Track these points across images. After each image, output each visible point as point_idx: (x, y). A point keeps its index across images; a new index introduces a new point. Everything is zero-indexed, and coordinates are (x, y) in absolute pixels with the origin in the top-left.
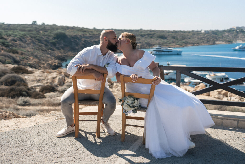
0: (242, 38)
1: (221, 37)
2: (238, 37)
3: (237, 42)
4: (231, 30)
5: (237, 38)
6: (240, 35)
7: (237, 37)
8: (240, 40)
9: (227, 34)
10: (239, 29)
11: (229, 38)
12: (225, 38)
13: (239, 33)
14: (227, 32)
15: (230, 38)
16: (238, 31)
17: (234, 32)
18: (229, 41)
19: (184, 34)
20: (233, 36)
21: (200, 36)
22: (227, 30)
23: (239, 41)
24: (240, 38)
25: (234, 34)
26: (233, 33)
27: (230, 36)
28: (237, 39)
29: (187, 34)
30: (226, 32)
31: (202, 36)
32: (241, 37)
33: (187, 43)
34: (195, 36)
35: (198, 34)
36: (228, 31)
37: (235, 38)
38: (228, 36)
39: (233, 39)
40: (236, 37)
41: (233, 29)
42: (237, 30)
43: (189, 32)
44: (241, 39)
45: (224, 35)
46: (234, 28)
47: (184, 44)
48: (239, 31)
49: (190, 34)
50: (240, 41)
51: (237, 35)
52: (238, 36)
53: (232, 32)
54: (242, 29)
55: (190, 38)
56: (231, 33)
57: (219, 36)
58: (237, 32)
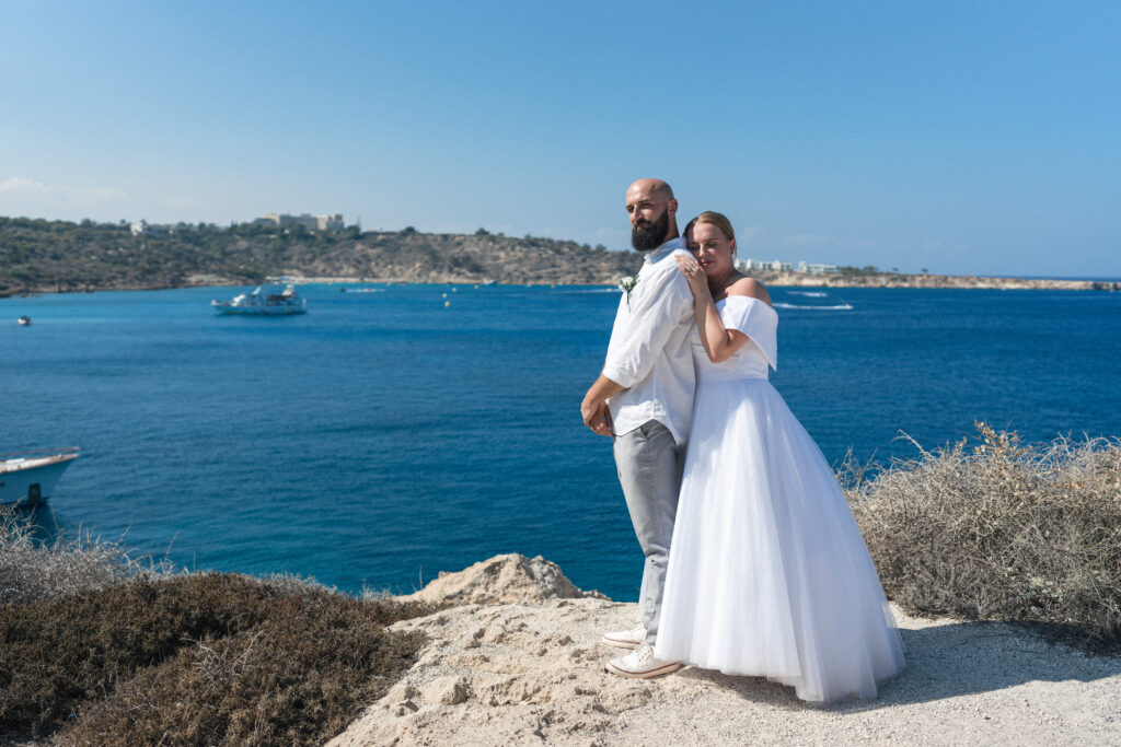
0: (304, 264)
1: (217, 255)
2: (289, 258)
3: (285, 277)
4: (259, 227)
5: (286, 263)
6: (297, 249)
7: (284, 259)
8: (295, 271)
9: (243, 244)
10: (290, 227)
11: (252, 259)
12: (233, 259)
13: (293, 242)
14: (243, 236)
15: (256, 260)
16: (287, 232)
17: (272, 236)
18: (250, 276)
19: (34, 235)
20: (267, 255)
21: (117, 249)
22: (245, 226)
23: (291, 275)
24: (294, 262)
25: (270, 246)
26: (269, 241)
27: (255, 251)
28: (283, 267)
29: (44, 235)
30: (238, 234)
31: (124, 248)
32: (298, 261)
33: (38, 276)
34: (92, 246)
35: (110, 237)
36: (248, 231)
37: (275, 260)
38: (248, 251)
39: (270, 266)
40: (280, 260)
41: (266, 225)
42: (283, 230)
43: (64, 227)
44: (303, 267)
45: (230, 248)
46: (273, 222)
47: (17, 281)
48: (292, 233)
49: (66, 235)
50: (296, 276)
51: (284, 250)
52: (286, 254)
53: (263, 236)
54: (302, 227)
55: (55, 257)
56: (260, 242)
57: (210, 253)
58: (285, 237)
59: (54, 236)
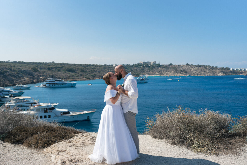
0: (148, 72)
1: (130, 71)
2: (145, 71)
3: (144, 75)
4: (139, 65)
5: (144, 72)
6: (146, 69)
7: (144, 71)
8: (146, 74)
9: (135, 68)
10: (145, 64)
11: (137, 71)
12: (133, 71)
13: (145, 68)
14: (135, 66)
15: (138, 72)
16: (144, 65)
17: (141, 66)
18: (136, 75)
19: (95, 68)
20: (140, 71)
21: (110, 70)
22: (136, 64)
23: (145, 75)
24: (146, 72)
25: (141, 69)
26: (140, 67)
27: (137, 70)
28: (143, 73)
29: (97, 68)
30: (134, 66)
31: (112, 70)
32: (147, 71)
33: (96, 76)
34: (106, 69)
35: (109, 68)
36: (136, 65)
37: (142, 71)
38: (136, 70)
39: (141, 73)
40: (143, 71)
41: (140, 64)
42: (143, 65)
43: (101, 66)
44: (147, 73)
45: (133, 69)
46: (141, 63)
47: (92, 77)
48: (145, 66)
49: (101, 68)
50: (146, 75)
51: (144, 69)
52: (144, 70)
53: (139, 66)
54: (147, 64)
55: (99, 72)
56: (139, 68)
57: (129, 70)
58: (144, 67)
59: (99, 67)
